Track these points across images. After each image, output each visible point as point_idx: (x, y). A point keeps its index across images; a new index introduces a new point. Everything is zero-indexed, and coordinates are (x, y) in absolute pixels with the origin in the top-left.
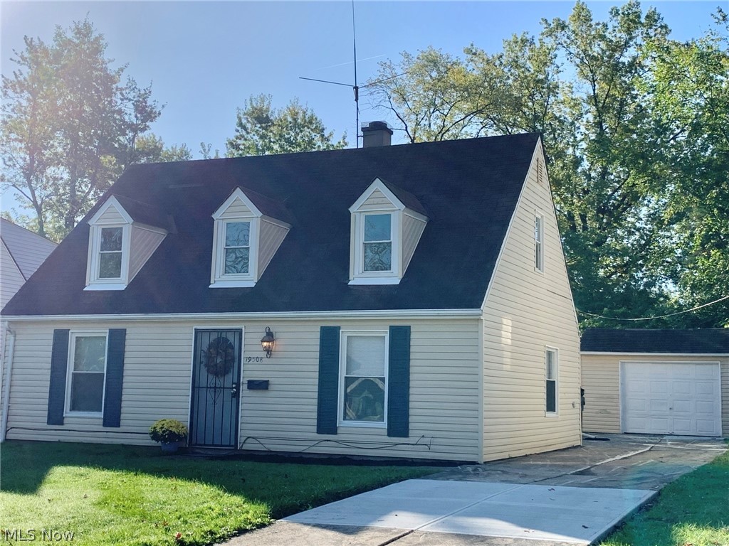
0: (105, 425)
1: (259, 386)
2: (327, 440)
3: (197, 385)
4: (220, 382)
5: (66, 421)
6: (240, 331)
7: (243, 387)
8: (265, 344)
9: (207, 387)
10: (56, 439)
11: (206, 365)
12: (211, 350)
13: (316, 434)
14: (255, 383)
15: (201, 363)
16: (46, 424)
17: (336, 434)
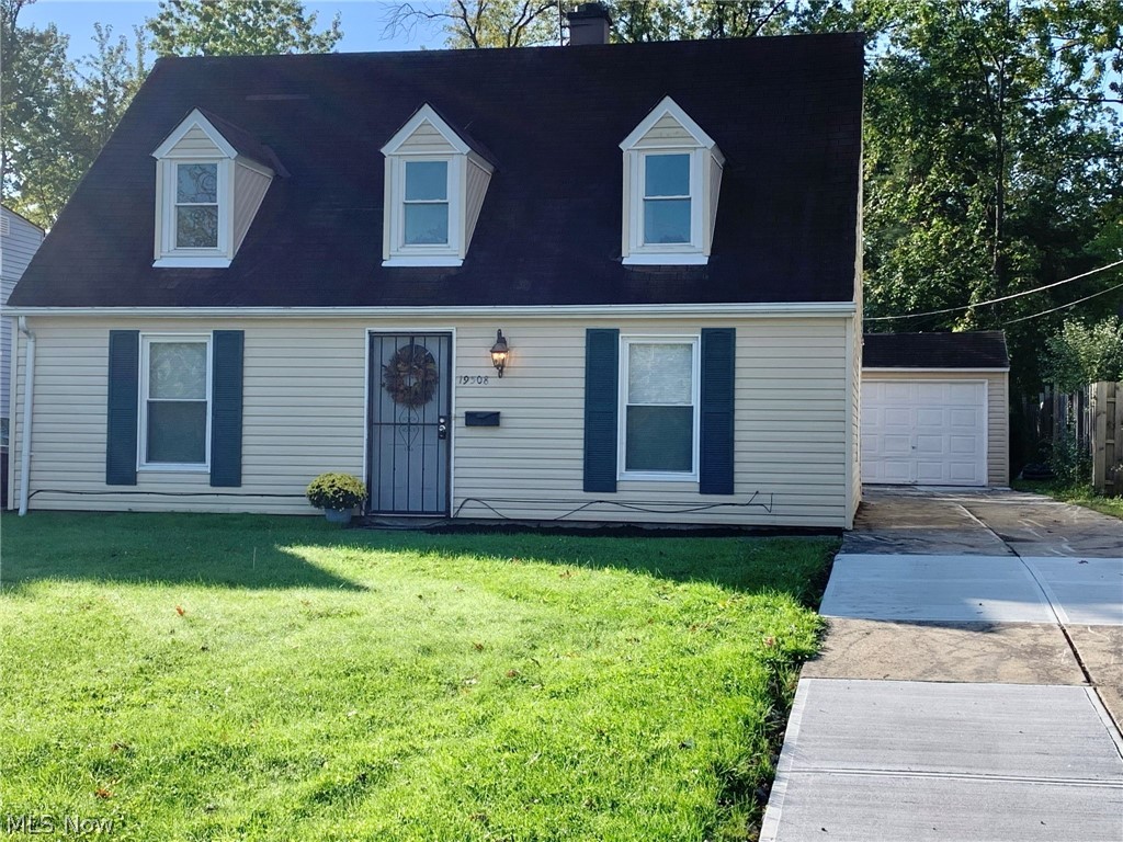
0: (213, 484)
1: (486, 419)
2: (601, 502)
3: (377, 420)
4: (416, 415)
5: (140, 477)
6: (449, 336)
7: (458, 424)
8: (496, 356)
9: (395, 424)
10: (124, 507)
11: (390, 389)
12: (399, 366)
13: (583, 493)
14: (478, 416)
15: (383, 385)
16: (104, 484)
17: (615, 491)
